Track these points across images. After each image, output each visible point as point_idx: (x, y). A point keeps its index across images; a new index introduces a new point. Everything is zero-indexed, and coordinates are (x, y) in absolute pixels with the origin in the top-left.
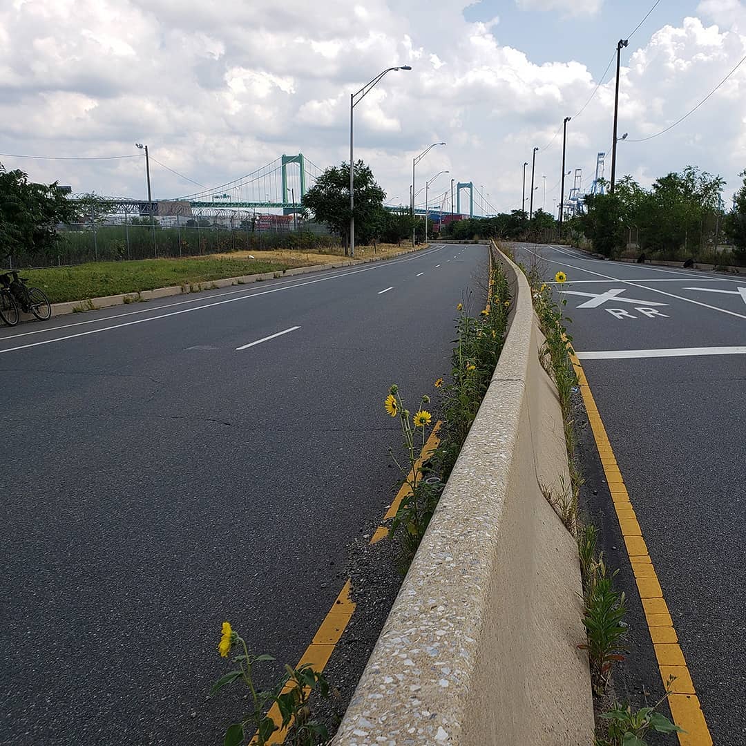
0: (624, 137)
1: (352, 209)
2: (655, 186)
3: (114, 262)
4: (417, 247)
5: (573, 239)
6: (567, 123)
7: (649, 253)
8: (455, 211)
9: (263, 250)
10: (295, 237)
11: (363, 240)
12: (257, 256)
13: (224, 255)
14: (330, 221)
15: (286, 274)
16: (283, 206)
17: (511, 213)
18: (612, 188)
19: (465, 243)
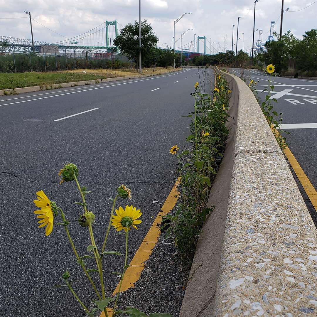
0: (287, 10)
1: (140, 46)
2: (304, 36)
3: (7, 73)
4: (176, 69)
5: (259, 66)
6: (256, 3)
7: (300, 72)
8: (196, 51)
9: (92, 69)
10: (110, 62)
11: (147, 65)
12: (88, 72)
13: (70, 71)
14: (128, 53)
15: (102, 81)
16: (107, 48)
17: (225, 52)
18: (281, 38)
19: (201, 68)
